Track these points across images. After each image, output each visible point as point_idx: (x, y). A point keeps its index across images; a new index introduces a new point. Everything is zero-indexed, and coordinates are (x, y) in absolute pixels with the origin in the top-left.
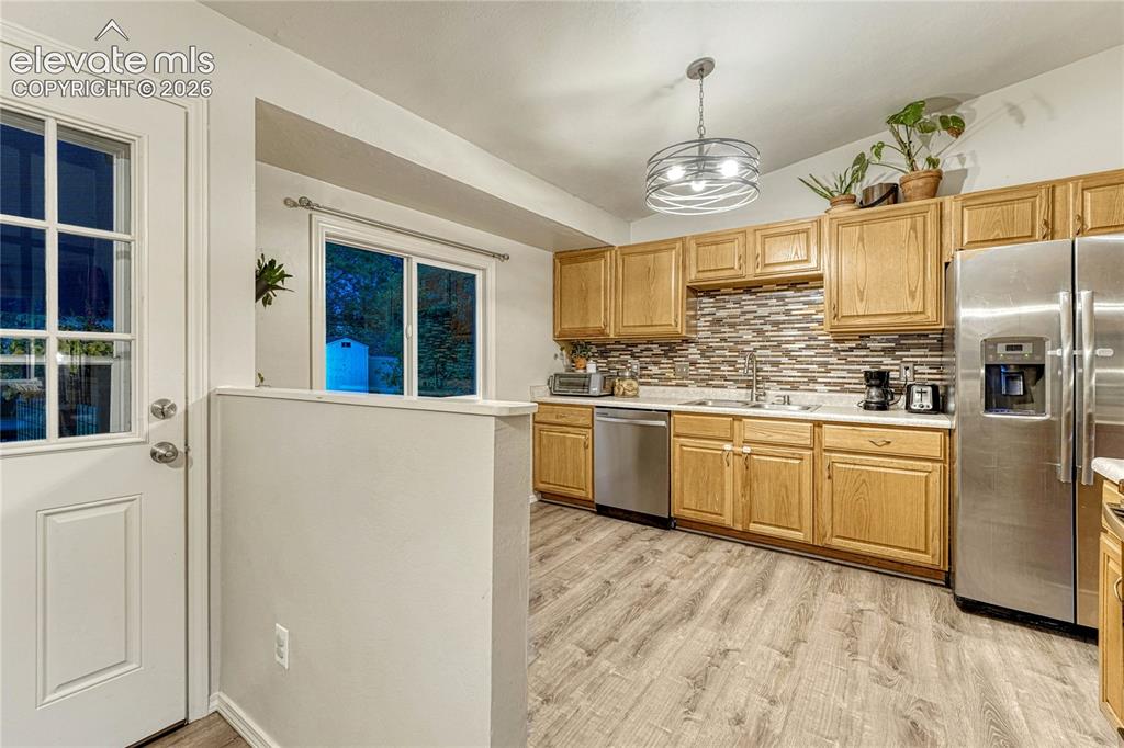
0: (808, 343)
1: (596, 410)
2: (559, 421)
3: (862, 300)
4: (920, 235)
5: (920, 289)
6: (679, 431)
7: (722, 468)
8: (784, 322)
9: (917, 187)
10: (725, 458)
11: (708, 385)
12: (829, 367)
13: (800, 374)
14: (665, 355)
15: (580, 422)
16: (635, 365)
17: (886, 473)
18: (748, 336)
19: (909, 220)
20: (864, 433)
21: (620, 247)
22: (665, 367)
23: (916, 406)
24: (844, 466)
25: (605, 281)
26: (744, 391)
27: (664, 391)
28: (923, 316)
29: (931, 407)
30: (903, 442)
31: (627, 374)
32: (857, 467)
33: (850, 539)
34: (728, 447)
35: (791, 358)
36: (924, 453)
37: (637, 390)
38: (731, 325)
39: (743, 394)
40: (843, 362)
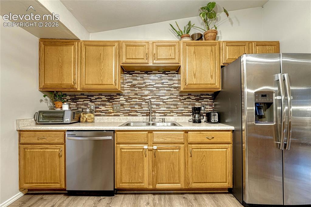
0: (170, 96)
1: (67, 133)
2: (40, 141)
3: (195, 78)
4: (214, 54)
5: (214, 75)
6: (119, 141)
7: (143, 158)
8: (161, 87)
9: (212, 36)
10: (144, 153)
11: (129, 115)
12: (178, 106)
13: (167, 109)
14: (108, 101)
15: (56, 141)
16: (92, 106)
17: (212, 151)
18: (146, 93)
19: (210, 47)
20: (204, 134)
21: (83, 41)
22: (108, 107)
23: (212, 121)
24: (197, 150)
25: (74, 58)
26: (145, 117)
27: (108, 119)
28: (215, 85)
29: (218, 121)
30: (219, 137)
31: (88, 110)
32: (202, 150)
33: (199, 183)
34: (146, 147)
35: (164, 102)
36: (226, 141)
37: (94, 119)
38: (139, 88)
39: (145, 119)
40: (183, 104)
